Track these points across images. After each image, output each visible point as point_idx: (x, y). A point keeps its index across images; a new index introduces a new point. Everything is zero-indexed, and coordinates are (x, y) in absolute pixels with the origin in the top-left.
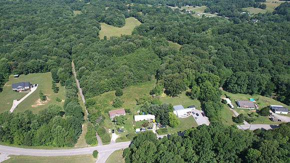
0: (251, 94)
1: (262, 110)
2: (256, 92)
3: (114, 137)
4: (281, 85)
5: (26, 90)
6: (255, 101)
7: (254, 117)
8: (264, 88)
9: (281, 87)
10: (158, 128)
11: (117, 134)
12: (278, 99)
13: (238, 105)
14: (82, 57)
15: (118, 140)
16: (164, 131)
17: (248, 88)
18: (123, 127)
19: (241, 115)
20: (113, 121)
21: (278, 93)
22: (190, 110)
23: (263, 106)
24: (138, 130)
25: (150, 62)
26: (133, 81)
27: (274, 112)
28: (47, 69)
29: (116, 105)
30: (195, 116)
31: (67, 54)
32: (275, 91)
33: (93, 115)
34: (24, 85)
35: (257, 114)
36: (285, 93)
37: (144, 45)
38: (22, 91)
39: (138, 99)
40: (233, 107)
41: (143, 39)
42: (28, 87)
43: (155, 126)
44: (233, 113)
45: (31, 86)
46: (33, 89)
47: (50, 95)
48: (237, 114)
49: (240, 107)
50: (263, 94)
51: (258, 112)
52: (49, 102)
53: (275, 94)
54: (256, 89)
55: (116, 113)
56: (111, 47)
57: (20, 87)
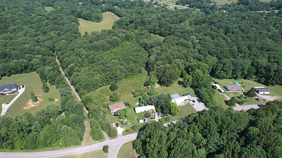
0: (235, 78)
1: (248, 92)
2: (240, 76)
3: (120, 130)
4: (260, 68)
5: (13, 92)
6: (240, 85)
7: (244, 99)
8: (246, 72)
9: (260, 70)
10: (160, 118)
11: (122, 127)
12: (259, 82)
13: (227, 90)
14: (68, 54)
15: (124, 133)
16: (167, 120)
18: (126, 120)
19: (233, 98)
20: (115, 115)
21: (257, 76)
22: (186, 97)
23: (248, 88)
24: (142, 121)
25: (137, 55)
27: (258, 93)
29: (113, 99)
30: (191, 103)
31: (51, 52)
32: (256, 74)
33: (95, 111)
34: (11, 87)
35: (245, 96)
36: (264, 76)
37: (127, 38)
38: (10, 93)
40: (223, 91)
41: (126, 33)
42: (16, 89)
43: (156, 116)
44: (224, 97)
45: (18, 87)
46: (22, 91)
47: (41, 95)
48: (229, 99)
49: (229, 91)
50: (245, 78)
51: (245, 94)
52: (42, 103)
53: (255, 77)
54: (239, 74)
56: (95, 42)
57: (6, 89)
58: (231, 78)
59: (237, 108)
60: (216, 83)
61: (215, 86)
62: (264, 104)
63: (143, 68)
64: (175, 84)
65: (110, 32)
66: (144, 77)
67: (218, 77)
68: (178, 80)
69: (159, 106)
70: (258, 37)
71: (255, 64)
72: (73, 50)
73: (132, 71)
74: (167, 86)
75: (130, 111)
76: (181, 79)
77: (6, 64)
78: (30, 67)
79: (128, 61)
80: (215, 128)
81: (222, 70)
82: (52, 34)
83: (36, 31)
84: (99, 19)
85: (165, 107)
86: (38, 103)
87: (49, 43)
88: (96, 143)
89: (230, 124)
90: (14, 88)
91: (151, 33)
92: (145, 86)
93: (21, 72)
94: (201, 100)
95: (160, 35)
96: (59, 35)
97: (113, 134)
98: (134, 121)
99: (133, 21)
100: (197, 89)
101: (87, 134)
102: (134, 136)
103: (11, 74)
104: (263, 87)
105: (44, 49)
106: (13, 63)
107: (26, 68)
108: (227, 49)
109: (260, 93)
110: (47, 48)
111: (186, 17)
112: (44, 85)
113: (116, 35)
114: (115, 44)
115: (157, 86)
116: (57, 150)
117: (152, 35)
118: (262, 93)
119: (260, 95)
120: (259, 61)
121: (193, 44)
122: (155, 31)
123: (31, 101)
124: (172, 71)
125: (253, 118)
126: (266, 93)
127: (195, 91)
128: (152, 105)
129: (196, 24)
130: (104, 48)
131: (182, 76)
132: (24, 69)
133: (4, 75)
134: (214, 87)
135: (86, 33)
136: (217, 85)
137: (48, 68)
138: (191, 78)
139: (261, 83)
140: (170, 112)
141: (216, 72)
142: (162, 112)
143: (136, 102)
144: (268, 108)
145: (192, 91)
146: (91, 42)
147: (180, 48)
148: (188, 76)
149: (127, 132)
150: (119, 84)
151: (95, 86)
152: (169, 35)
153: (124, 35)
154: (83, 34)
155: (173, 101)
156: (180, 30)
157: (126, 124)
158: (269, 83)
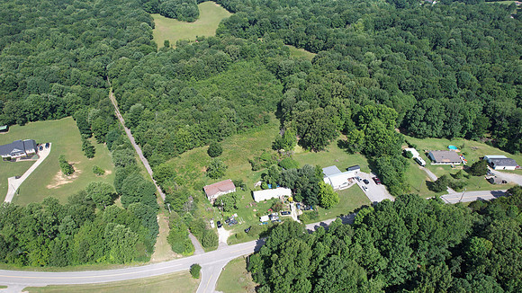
0: (449, 138)
1: (474, 166)
2: (458, 134)
3: (224, 234)
4: (500, 118)
5: (29, 156)
6: (457, 150)
7: (464, 180)
8: (471, 126)
9: (499, 122)
10: (301, 213)
11: (227, 229)
12: (495, 145)
13: (431, 160)
14: (131, 85)
15: (231, 241)
16: (313, 217)
17: (444, 128)
18: (236, 215)
19: (442, 178)
20: (214, 205)
21: (493, 134)
22: (352, 174)
23: (473, 159)
24: (265, 218)
25: (262, 88)
26: (236, 126)
27: (493, 168)
28: (63, 112)
29: (214, 174)
30: (362, 184)
31: (100, 79)
32: (491, 129)
33: (177, 196)
34: (24, 147)
35: (466, 174)
36: (506, 133)
37: (243, 54)
38: (22, 158)
39: (252, 159)
40: (424, 163)
41: (242, 45)
42: (34, 151)
43: (294, 208)
44: (426, 174)
45: (37, 146)
46: (44, 154)
47: (79, 161)
48: (435, 178)
49: (435, 162)
50: (468, 137)
51: (467, 169)
52: (81, 177)
53: (489, 135)
54: (457, 128)
55: (217, 190)
56: (182, 61)
57: (16, 150)
58: (439, 137)
59: (450, 197)
60: (410, 146)
61: (410, 152)
62: (504, 191)
63: (272, 114)
64: (332, 147)
65: (211, 43)
66: (273, 131)
67: (415, 135)
68: (338, 138)
69: (299, 190)
70: (498, 54)
71: (490, 110)
72: (140, 76)
73: (251, 118)
74: (316, 150)
75: (243, 197)
76: (344, 138)
77: (17, 103)
78: (61, 108)
79: (243, 98)
80: (405, 237)
81: (424, 120)
82: (103, 45)
83: (73, 39)
84: (191, 16)
85: (309, 192)
86: (74, 176)
87: (96, 63)
88: (177, 258)
89: (434, 231)
90: (30, 148)
91: (289, 44)
92: (274, 148)
93: (45, 117)
94: (380, 179)
95: (308, 48)
96: (116, 47)
97: (209, 242)
98: (250, 218)
99: (256, 21)
100: (374, 158)
101: (161, 242)
102: (249, 247)
103: (26, 121)
104: (503, 155)
105: (87, 74)
106: (29, 100)
107: (53, 109)
108: (435, 79)
109: (497, 168)
110: (93, 73)
111: (359, 14)
112: (85, 144)
113: (223, 49)
114: (219, 66)
115: (298, 149)
116: (106, 269)
117: (292, 48)
118: (501, 168)
119: (497, 172)
120: (499, 103)
121: (369, 68)
122: (297, 40)
123: (61, 173)
124: (327, 122)
125: (480, 220)
126: (508, 168)
127: (369, 162)
128: (285, 187)
129: (376, 28)
130: (200, 74)
131: (345, 132)
132: (51, 112)
133: (14, 122)
134: (406, 154)
135: (167, 43)
136: (413, 151)
137: (92, 111)
138: (363, 135)
139: (500, 148)
140: (320, 202)
141: (413, 125)
142: (303, 201)
143: (255, 180)
144: (510, 200)
145: (364, 160)
146: (174, 61)
147: (345, 75)
148: (356, 132)
149: (236, 239)
150: (224, 145)
151: (180, 148)
152: (325, 49)
153: (238, 48)
154: (161, 45)
155: (326, 180)
156: (345, 41)
157: (235, 222)
158: (515, 148)
